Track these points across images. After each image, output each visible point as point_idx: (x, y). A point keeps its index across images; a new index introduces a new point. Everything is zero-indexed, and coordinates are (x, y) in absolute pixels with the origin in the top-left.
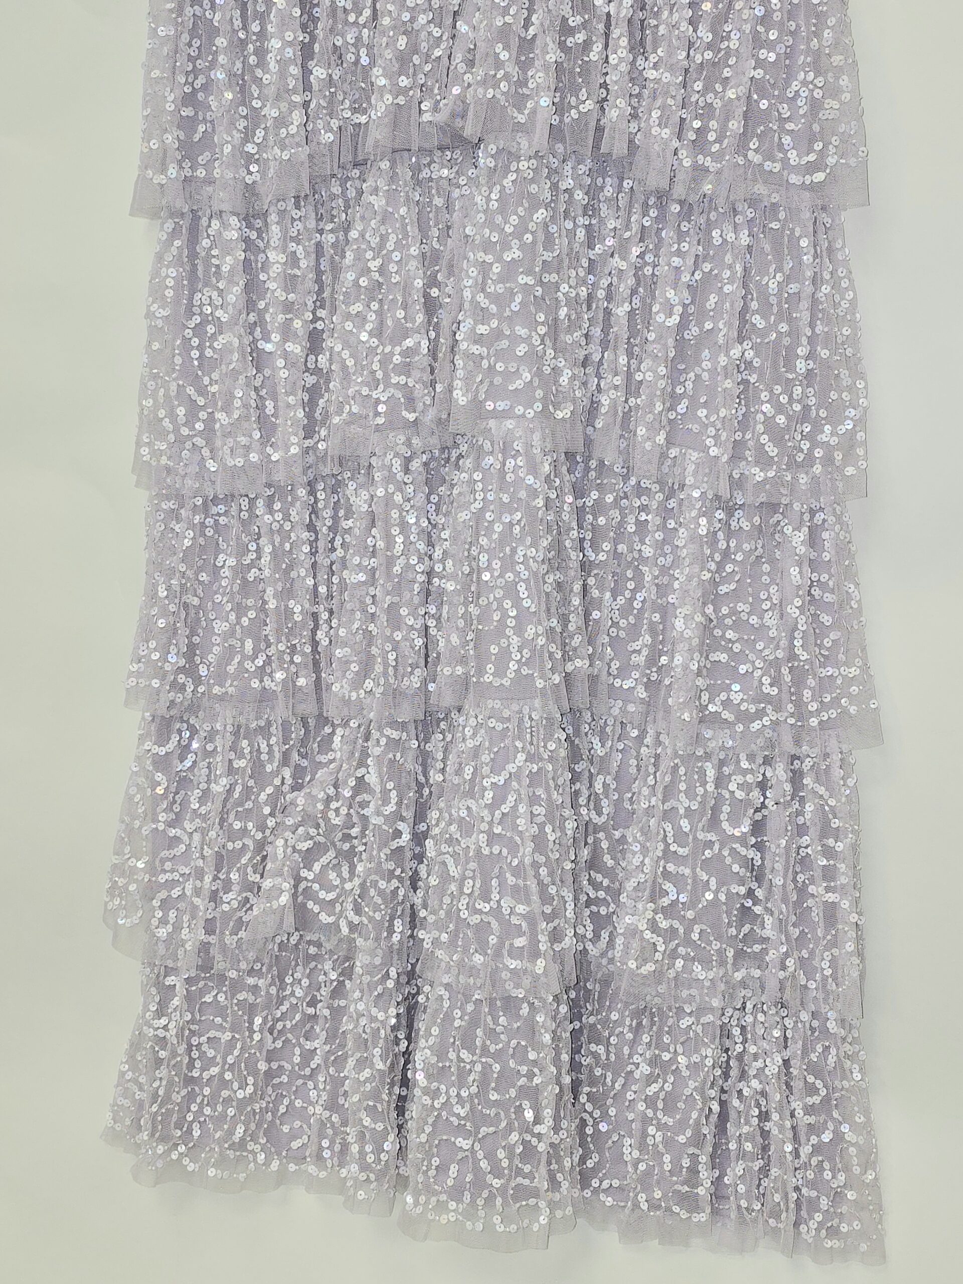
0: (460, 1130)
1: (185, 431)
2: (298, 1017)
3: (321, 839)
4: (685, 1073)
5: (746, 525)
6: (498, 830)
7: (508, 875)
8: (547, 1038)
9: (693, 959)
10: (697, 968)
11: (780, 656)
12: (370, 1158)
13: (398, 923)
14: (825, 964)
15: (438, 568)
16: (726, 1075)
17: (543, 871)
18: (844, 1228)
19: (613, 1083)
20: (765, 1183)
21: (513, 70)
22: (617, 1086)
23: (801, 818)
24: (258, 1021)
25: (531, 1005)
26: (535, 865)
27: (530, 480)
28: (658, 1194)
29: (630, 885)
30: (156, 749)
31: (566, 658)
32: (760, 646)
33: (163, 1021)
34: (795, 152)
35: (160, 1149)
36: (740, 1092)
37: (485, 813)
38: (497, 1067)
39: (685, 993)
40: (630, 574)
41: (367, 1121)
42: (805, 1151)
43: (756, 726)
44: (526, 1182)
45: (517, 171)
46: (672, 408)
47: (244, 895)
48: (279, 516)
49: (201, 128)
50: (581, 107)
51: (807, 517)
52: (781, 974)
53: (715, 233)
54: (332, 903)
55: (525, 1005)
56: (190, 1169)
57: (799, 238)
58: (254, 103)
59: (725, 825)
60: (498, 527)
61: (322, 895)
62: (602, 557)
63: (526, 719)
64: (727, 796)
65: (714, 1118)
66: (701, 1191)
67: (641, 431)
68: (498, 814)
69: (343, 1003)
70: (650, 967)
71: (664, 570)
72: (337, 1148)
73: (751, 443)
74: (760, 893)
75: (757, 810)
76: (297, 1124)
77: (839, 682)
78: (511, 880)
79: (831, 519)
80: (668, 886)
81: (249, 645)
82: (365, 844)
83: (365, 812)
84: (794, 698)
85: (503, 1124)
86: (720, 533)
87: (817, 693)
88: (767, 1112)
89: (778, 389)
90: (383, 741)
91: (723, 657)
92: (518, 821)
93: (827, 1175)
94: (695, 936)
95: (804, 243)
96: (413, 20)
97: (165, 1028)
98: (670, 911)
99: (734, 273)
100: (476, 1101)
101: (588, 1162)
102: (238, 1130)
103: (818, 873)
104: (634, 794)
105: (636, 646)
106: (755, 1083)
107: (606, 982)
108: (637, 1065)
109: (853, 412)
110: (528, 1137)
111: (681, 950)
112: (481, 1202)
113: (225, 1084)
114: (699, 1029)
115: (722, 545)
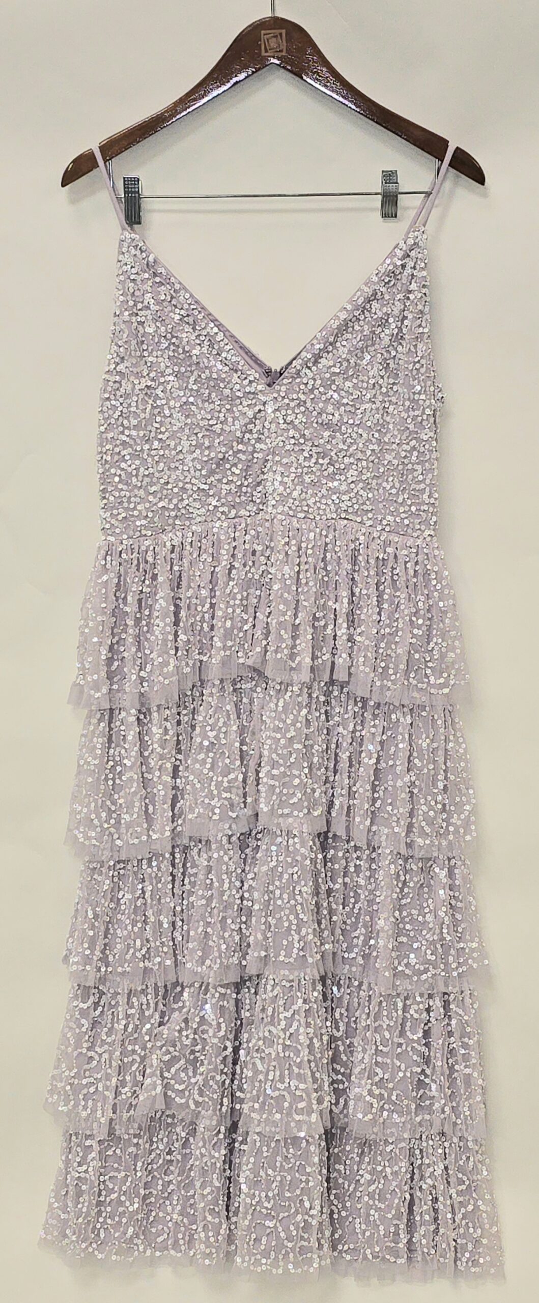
0: (268, 1216)
1: (106, 826)
2: (161, 1161)
3: (177, 1054)
4: (390, 1177)
5: (414, 868)
6: (288, 1043)
7: (294, 1068)
8: (316, 1160)
9: (393, 1111)
10: (395, 1116)
11: (436, 939)
12: (212, 1240)
13: (225, 1100)
14: (466, 1109)
15: (246, 895)
16: (412, 1179)
17: (313, 1064)
18: (481, 1261)
19: (349, 1186)
20: (437, 1238)
21: (290, 642)
22: (351, 1189)
23: (449, 1027)
24: (139, 1164)
25: (307, 1141)
26: (309, 1061)
27: (303, 850)
28: (377, 1249)
29: (356, 1070)
30: (82, 1005)
31: (322, 944)
32: (424, 932)
33: (84, 1168)
34: (433, 677)
35: (84, 1245)
36: (421, 1187)
37: (282, 1034)
38: (289, 1178)
39: (388, 1131)
40: (352, 894)
41: (209, 1218)
42: (459, 1217)
43: (424, 977)
44: (306, 1244)
45: (292, 691)
46: (373, 805)
47: (134, 1089)
48: (155, 869)
49: (116, 664)
50: (323, 657)
51: (447, 862)
52: (442, 1116)
53: (394, 716)
54: (183, 1091)
55: (304, 1141)
56: (99, 1257)
57: (437, 720)
58: (146, 651)
59: (408, 1033)
60: (286, 876)
61: (177, 1086)
62: (337, 886)
63: (303, 979)
64: (409, 1017)
65: (406, 1204)
66: (401, 1245)
67: (357, 819)
68: (288, 1034)
69: (188, 1151)
70: (370, 1116)
71: (371, 892)
72: (187, 1238)
73: (416, 825)
74: (428, 1072)
75: (426, 1024)
76: (160, 1227)
77: (467, 951)
78: (296, 1070)
79: (459, 863)
80: (378, 1070)
81: (138, 942)
82: (205, 1055)
83: (205, 1036)
84: (443, 961)
85: (293, 1211)
86: (401, 872)
87: (456, 957)
88: (436, 1198)
89: (429, 798)
90: (217, 995)
91: (405, 939)
92: (300, 1037)
93: (471, 1230)
94: (394, 1098)
95: (439, 722)
96: (234, 611)
97: (86, 1171)
98: (380, 1083)
99: (404, 737)
100: (277, 1198)
101: (336, 1235)
102: (130, 1231)
103: (459, 1058)
104: (357, 1018)
105: (356, 934)
106: (429, 1181)
107: (343, 1129)
108: (362, 1176)
109: (468, 807)
110: (306, 1217)
111: (386, 1106)
112: (281, 1257)
113: (121, 1203)
114: (397, 1152)
115: (402, 878)
